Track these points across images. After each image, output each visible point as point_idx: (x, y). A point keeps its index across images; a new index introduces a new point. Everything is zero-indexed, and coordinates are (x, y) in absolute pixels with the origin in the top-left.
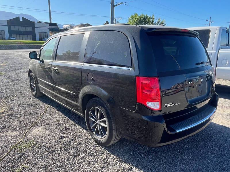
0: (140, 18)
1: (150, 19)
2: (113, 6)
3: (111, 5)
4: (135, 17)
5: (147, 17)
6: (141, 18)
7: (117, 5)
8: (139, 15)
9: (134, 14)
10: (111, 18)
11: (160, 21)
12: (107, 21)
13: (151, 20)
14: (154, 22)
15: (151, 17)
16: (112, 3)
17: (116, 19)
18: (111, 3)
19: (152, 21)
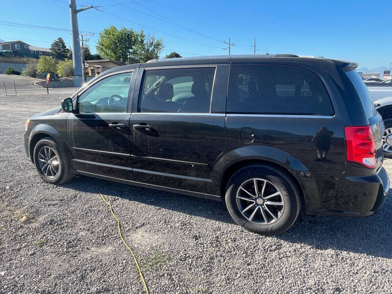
0: (120, 35)
1: (137, 36)
2: (75, 12)
3: (70, 9)
4: (111, 32)
5: (132, 33)
6: (122, 35)
7: (82, 10)
8: (119, 29)
9: (109, 27)
10: (72, 32)
11: (155, 42)
12: (59, 38)
13: (139, 38)
14: (145, 43)
15: (140, 33)
16: (73, 6)
17: (83, 34)
18: (70, 6)
19: (142, 40)
